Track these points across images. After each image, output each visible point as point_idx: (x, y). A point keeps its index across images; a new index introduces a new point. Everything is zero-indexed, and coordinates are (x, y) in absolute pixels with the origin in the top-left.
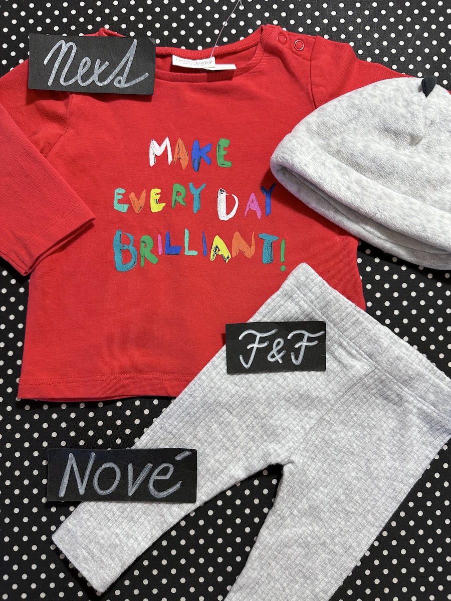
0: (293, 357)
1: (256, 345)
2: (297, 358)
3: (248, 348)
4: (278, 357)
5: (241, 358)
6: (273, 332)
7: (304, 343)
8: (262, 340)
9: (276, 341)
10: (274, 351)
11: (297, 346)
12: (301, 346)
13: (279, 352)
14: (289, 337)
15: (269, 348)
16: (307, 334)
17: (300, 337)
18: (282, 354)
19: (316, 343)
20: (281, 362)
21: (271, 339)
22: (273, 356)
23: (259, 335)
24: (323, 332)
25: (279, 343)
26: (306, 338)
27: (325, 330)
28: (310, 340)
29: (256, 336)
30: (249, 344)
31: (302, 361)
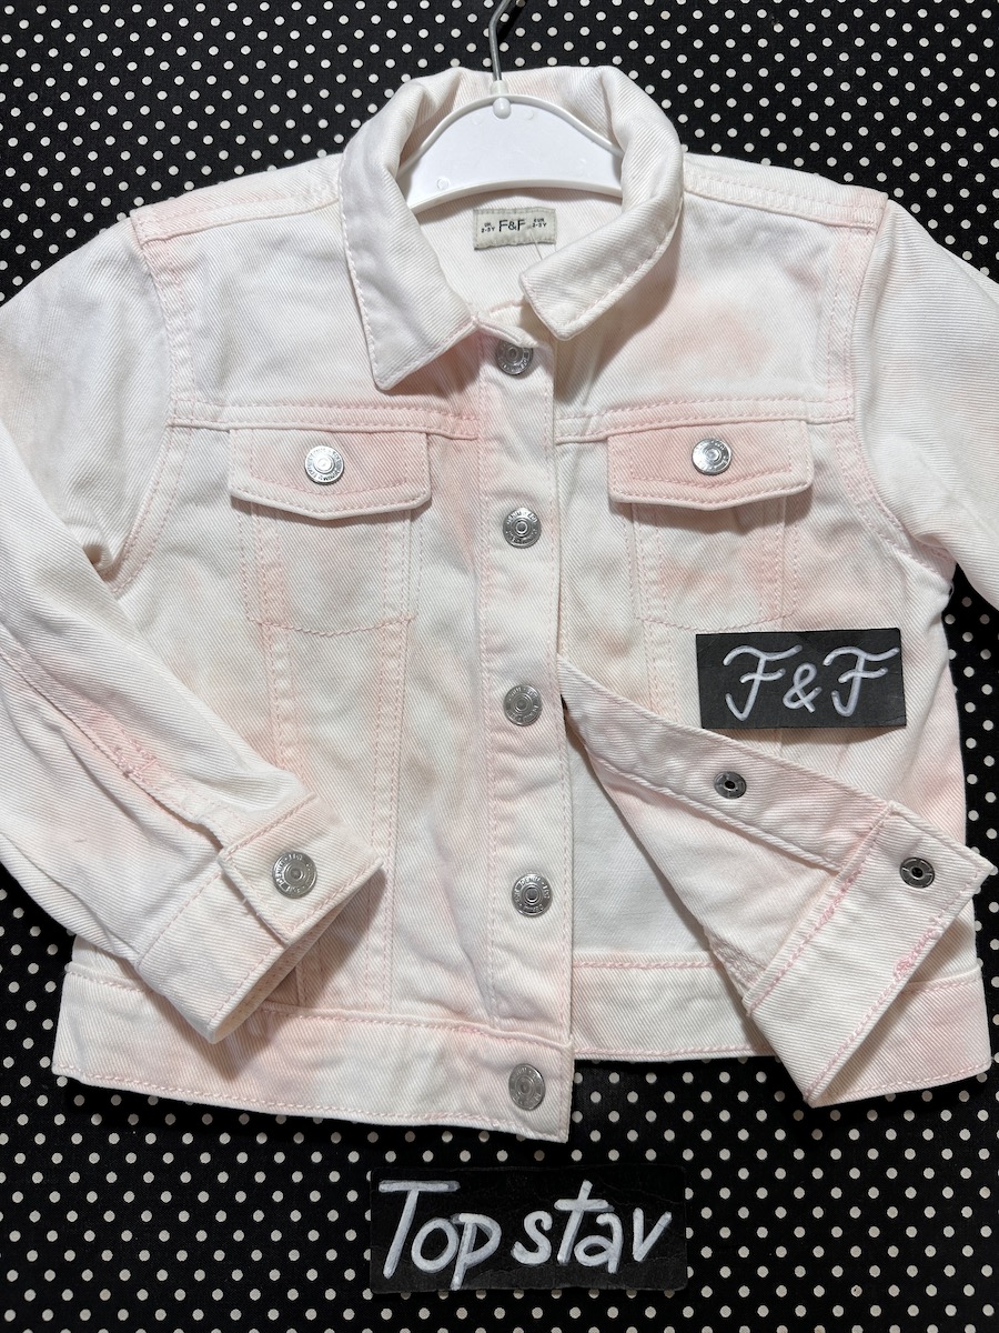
0: (836, 701)
1: (758, 677)
2: (845, 703)
3: (743, 681)
4: (806, 701)
5: (729, 699)
6: (793, 651)
7: (859, 674)
8: (771, 667)
9: (800, 670)
10: (797, 689)
11: (843, 679)
12: (851, 680)
13: (807, 690)
14: (827, 661)
15: (787, 683)
16: (863, 656)
17: (849, 663)
18: (812, 695)
19: (883, 672)
20: (811, 710)
21: (790, 665)
22: (795, 698)
23: (764, 658)
24: (896, 650)
25: (806, 673)
26: (861, 664)
27: (900, 646)
28: (869, 666)
29: (759, 659)
30: (745, 673)
31: (857, 708)
